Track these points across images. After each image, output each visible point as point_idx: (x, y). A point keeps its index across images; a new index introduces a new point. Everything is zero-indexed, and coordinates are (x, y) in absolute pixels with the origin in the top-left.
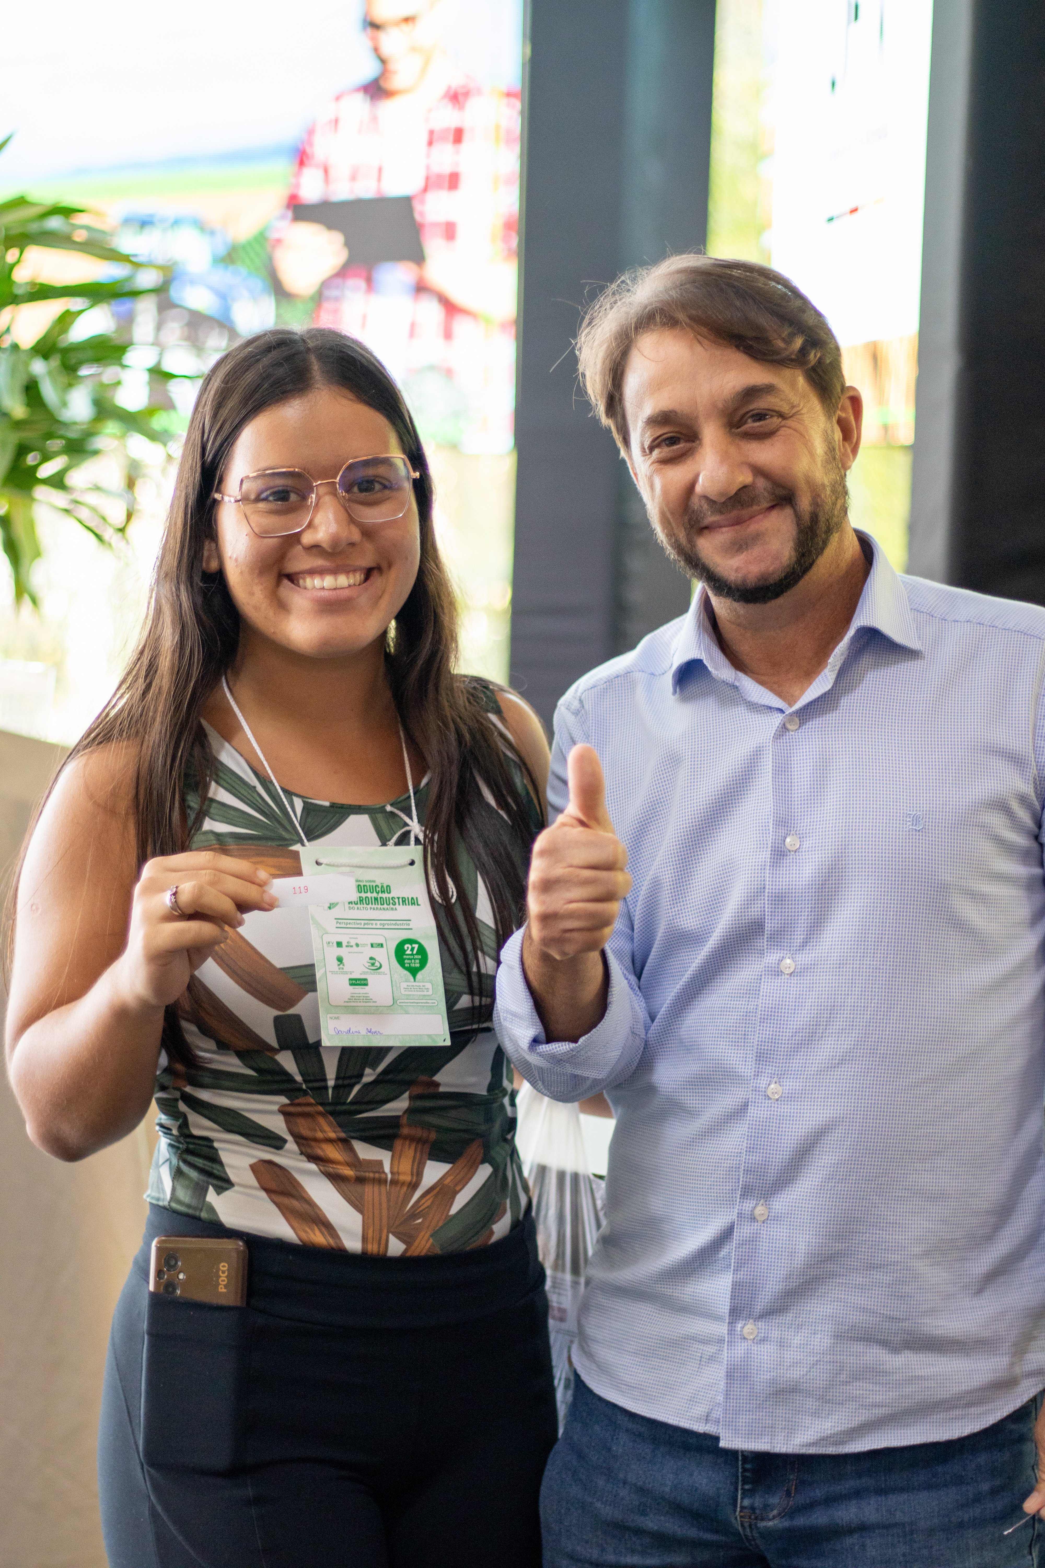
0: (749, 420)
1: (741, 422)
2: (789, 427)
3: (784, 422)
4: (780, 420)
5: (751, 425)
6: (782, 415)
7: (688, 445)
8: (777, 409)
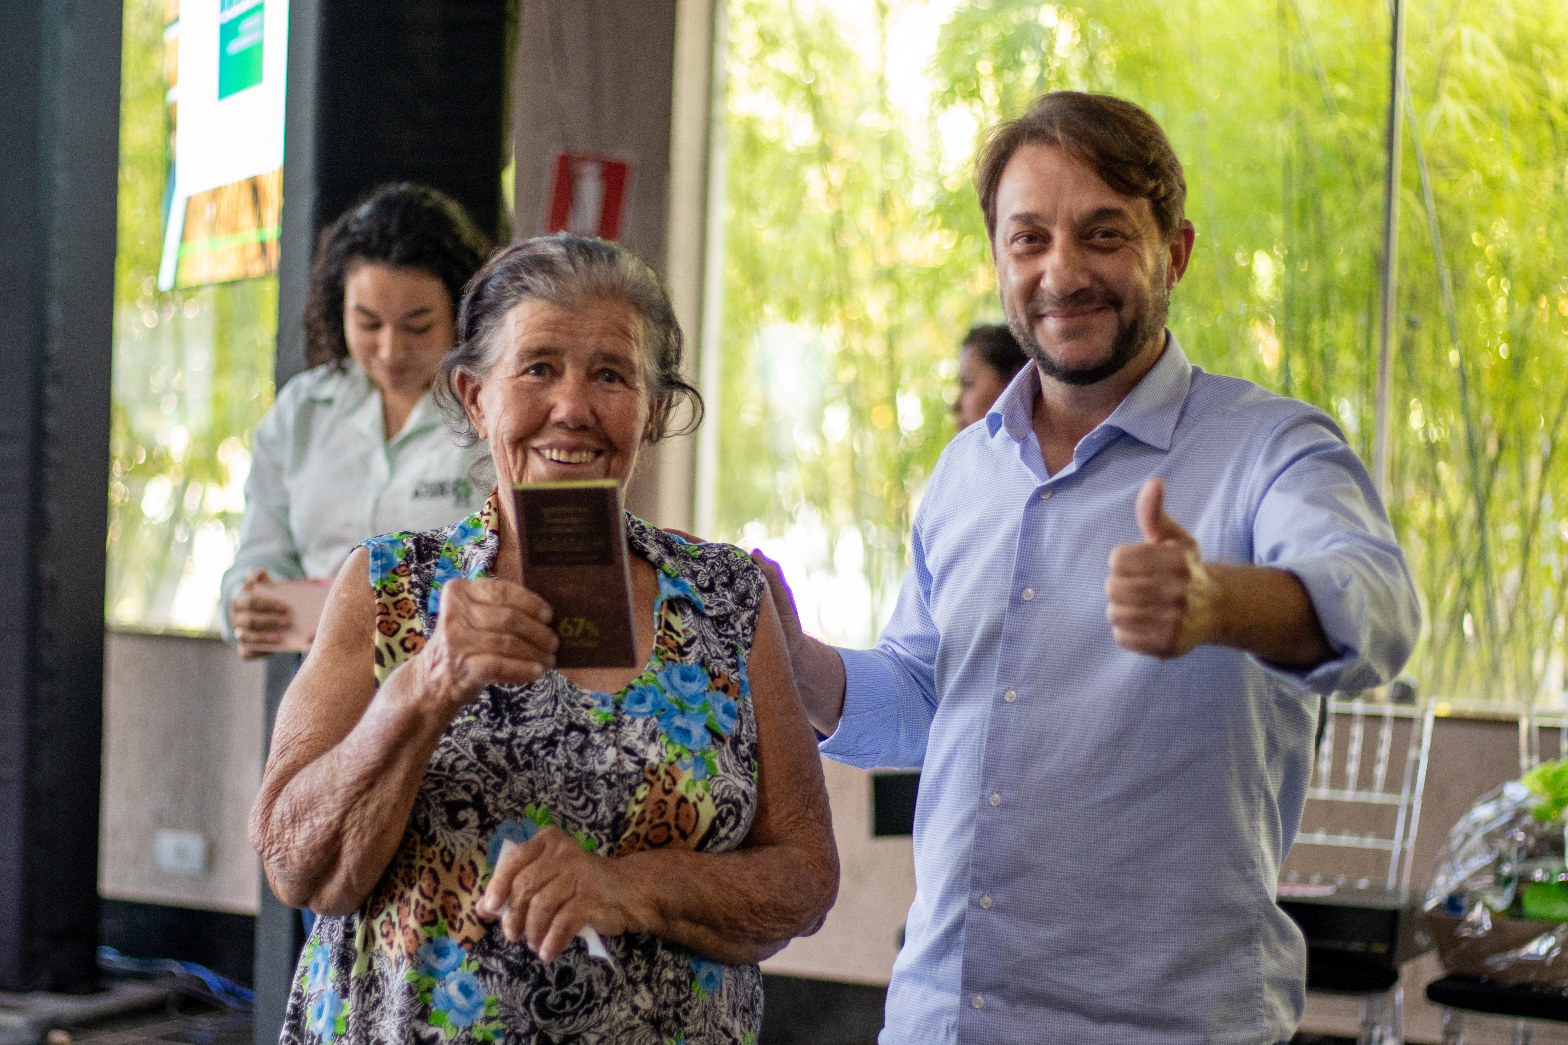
0: (1098, 235)
1: (1090, 236)
2: (1130, 248)
3: (1126, 243)
4: (1123, 240)
5: (1098, 239)
6: (1124, 236)
7: (1043, 245)
8: (1121, 230)
